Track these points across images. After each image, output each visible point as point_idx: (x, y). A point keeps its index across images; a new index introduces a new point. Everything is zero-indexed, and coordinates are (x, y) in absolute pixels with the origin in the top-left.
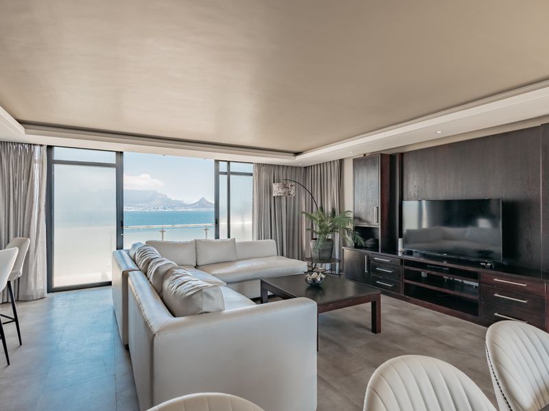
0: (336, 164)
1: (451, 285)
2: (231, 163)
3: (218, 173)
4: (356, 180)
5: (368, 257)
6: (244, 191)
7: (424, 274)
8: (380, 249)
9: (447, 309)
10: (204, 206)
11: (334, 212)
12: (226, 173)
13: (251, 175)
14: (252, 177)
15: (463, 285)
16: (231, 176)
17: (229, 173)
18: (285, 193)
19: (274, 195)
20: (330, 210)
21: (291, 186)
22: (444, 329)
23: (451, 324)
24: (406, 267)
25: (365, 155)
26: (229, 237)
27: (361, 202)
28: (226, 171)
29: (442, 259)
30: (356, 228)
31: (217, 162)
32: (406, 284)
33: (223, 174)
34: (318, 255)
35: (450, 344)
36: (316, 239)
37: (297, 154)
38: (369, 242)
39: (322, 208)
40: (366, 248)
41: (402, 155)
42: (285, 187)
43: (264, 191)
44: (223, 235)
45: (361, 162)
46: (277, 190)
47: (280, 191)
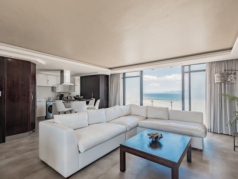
2: (191, 66)
3: (183, 73)
14: (205, 72)
17: (190, 72)
31: (183, 66)
44: (187, 109)
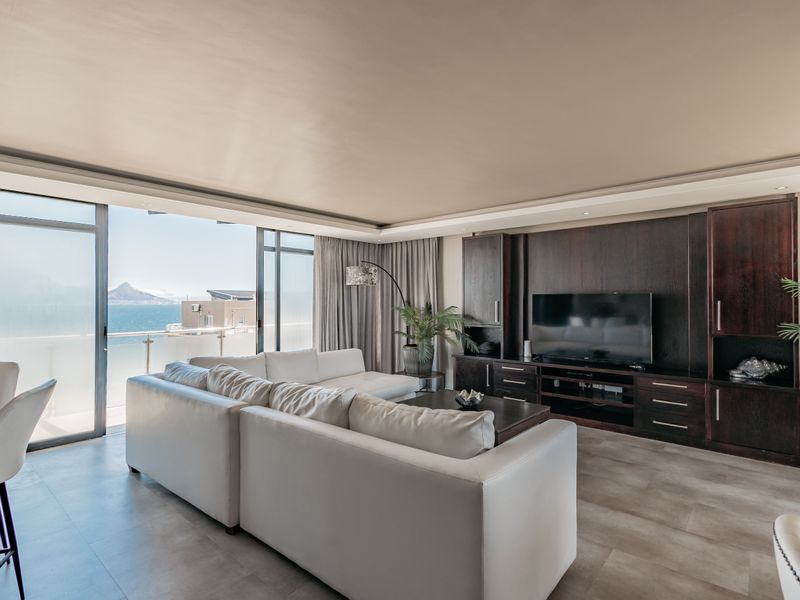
0: (433, 245)
1: (590, 392)
2: (281, 234)
3: (261, 249)
4: (467, 267)
5: (490, 366)
6: (300, 278)
7: (556, 383)
8: (502, 355)
9: (599, 423)
10: (127, 297)
11: (429, 308)
12: (274, 249)
13: (311, 253)
14: (312, 257)
15: (603, 392)
16: (282, 254)
17: (278, 249)
18: (366, 282)
19: (348, 284)
20: (423, 305)
21: (375, 271)
22: (606, 444)
23: (609, 438)
24: (545, 376)
25: (474, 234)
26: (278, 349)
27: (475, 295)
28: (274, 245)
29: (583, 363)
30: (467, 330)
31: (260, 230)
32: (543, 396)
33: (268, 249)
34: (416, 368)
35: (627, 461)
36: (414, 345)
37: (381, 226)
38: (484, 347)
39: (409, 302)
40: (481, 355)
41: (526, 236)
42: (366, 272)
43: (332, 278)
45: (473, 243)
46: (354, 276)
47: (361, 278)
